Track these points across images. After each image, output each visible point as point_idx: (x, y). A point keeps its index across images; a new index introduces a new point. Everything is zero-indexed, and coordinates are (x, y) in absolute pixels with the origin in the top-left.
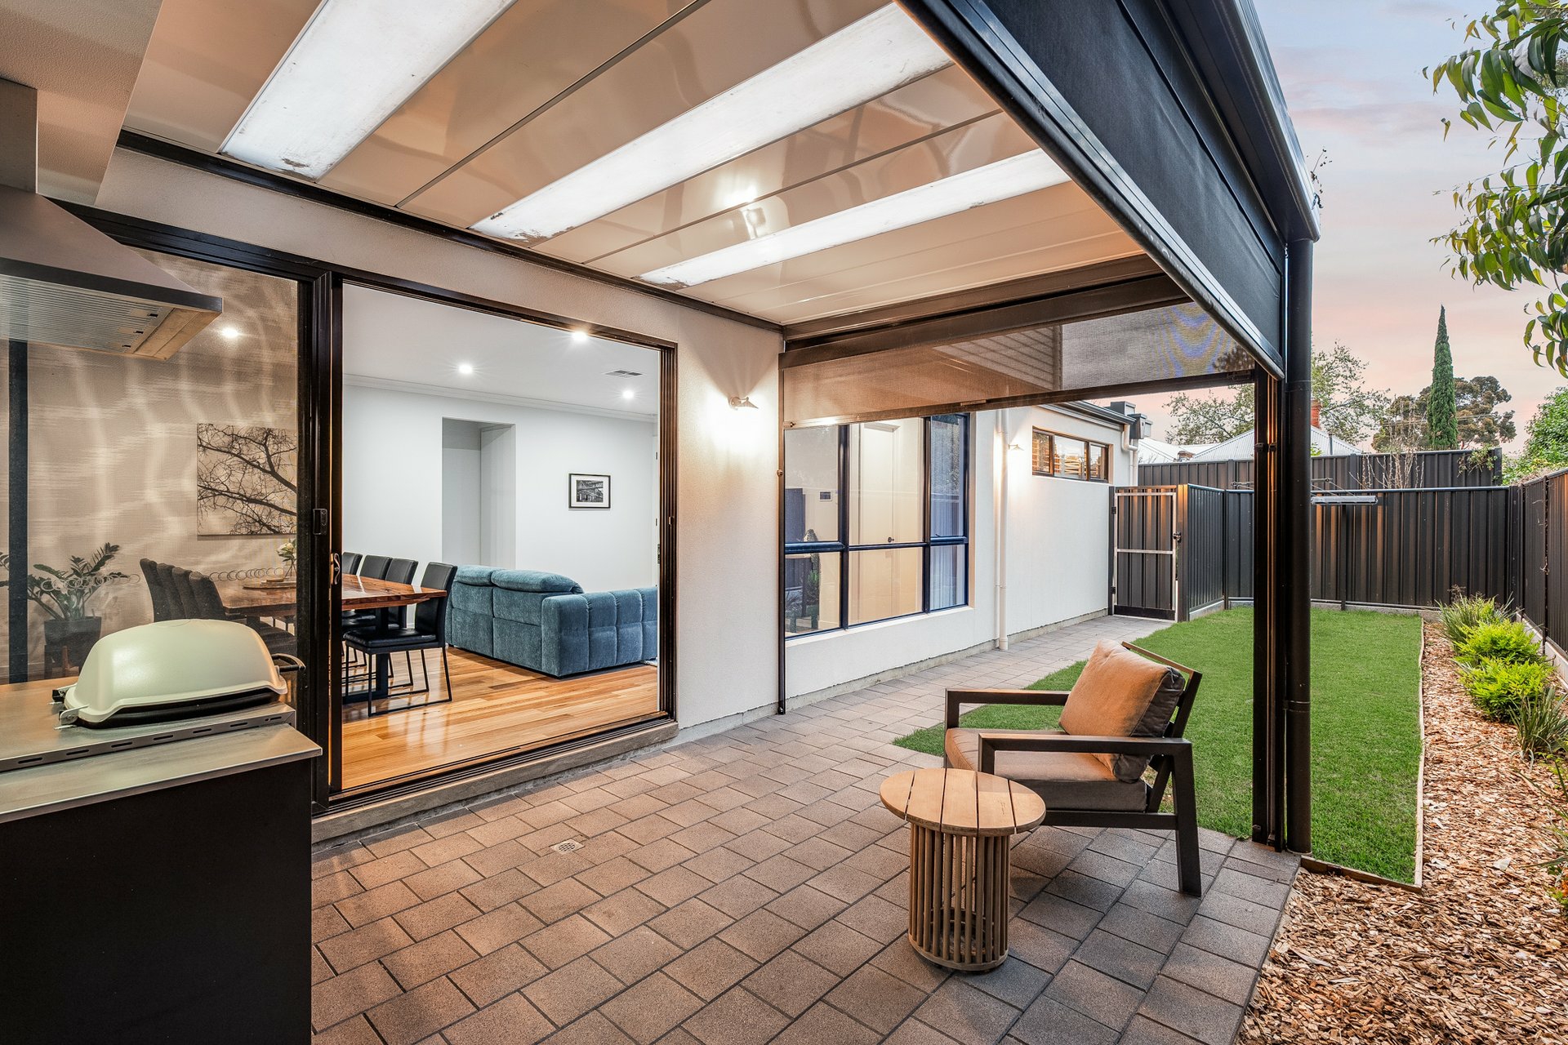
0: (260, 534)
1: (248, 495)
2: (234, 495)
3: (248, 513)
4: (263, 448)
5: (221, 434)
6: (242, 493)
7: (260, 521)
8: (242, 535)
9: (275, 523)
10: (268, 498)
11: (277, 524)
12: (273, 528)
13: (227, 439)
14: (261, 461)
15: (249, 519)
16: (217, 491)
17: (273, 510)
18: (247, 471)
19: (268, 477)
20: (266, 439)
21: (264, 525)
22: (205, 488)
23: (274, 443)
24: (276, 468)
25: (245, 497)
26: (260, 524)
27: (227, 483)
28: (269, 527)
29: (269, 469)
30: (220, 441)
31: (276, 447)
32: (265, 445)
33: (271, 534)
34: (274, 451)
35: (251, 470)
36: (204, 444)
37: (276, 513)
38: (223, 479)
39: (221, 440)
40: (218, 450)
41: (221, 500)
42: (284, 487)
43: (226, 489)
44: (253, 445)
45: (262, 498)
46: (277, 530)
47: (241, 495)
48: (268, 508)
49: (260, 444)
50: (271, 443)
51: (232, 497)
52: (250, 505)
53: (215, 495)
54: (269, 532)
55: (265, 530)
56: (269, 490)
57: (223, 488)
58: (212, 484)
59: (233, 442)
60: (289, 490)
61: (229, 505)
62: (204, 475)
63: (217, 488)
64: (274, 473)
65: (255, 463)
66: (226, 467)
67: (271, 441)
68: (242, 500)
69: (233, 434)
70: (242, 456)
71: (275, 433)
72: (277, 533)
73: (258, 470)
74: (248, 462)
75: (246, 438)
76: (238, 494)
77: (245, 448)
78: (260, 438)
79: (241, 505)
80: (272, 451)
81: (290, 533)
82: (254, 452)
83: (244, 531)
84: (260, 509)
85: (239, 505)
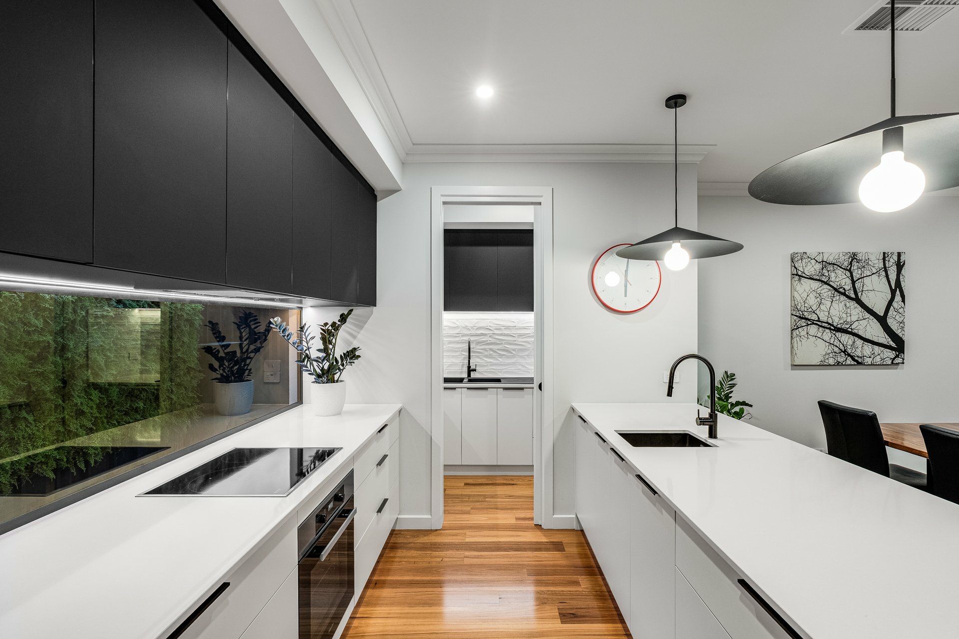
0: (845, 365)
1: (835, 324)
2: (824, 324)
3: (835, 343)
4: (848, 274)
5: (813, 262)
6: (830, 322)
7: (845, 351)
8: (830, 365)
9: (858, 353)
10: (853, 327)
11: (860, 355)
12: (856, 358)
13: (818, 267)
14: (847, 288)
15: (836, 350)
16: (809, 320)
17: (856, 339)
18: (834, 299)
19: (853, 304)
20: (851, 263)
21: (849, 355)
22: (800, 317)
23: (858, 268)
24: (859, 294)
25: (833, 326)
26: (845, 354)
27: (817, 312)
28: (853, 358)
29: (853, 296)
30: (812, 269)
31: (860, 272)
32: (850, 270)
33: (854, 365)
34: (858, 276)
35: (838, 298)
36: (800, 273)
37: (859, 342)
38: (814, 308)
40: (811, 278)
41: (813, 329)
42: (867, 315)
43: (817, 319)
44: (840, 272)
45: (847, 326)
46: (860, 360)
47: (829, 324)
48: (852, 337)
49: (847, 270)
50: (855, 268)
51: (821, 326)
52: (837, 334)
53: (808, 325)
54: (853, 363)
55: (849, 361)
56: (854, 318)
57: (814, 317)
58: (806, 314)
59: (823, 269)
60: (871, 317)
61: (819, 335)
62: (800, 304)
63: (809, 317)
64: (858, 300)
65: (841, 290)
66: (818, 295)
67: (855, 265)
68: (830, 329)
69: (823, 261)
70: (831, 283)
71: (859, 257)
72: (859, 363)
73: (843, 298)
74: (836, 290)
75: (834, 264)
76: (827, 323)
77: (833, 275)
78: (846, 264)
79: (829, 334)
80: (856, 275)
81: (872, 365)
82: (841, 279)
83: (831, 361)
84: (846, 339)
85: (827, 335)
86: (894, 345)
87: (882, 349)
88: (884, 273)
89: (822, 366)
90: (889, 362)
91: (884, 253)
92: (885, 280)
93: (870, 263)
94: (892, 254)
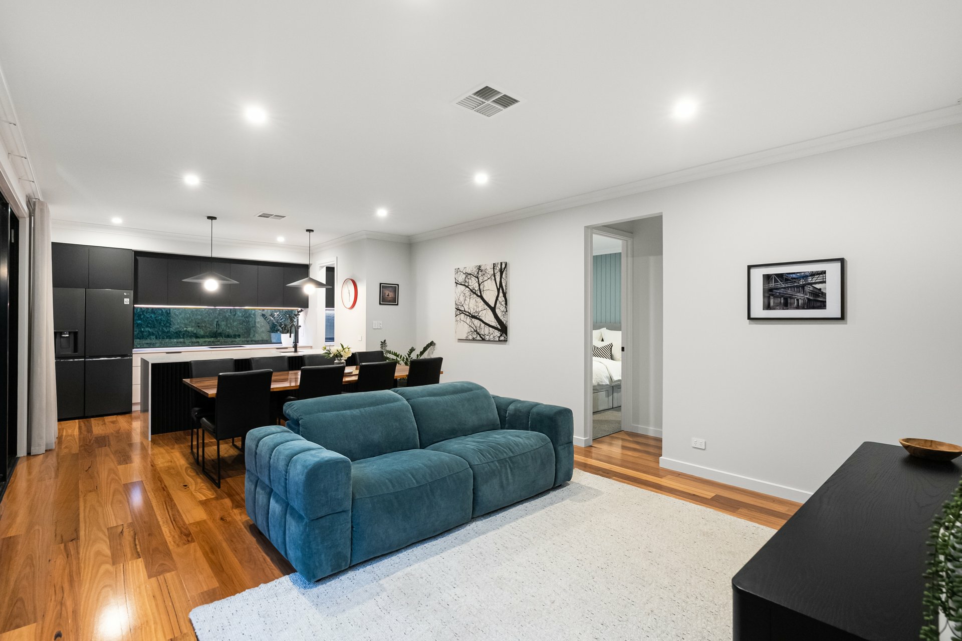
0: (477, 340)
1: (472, 313)
3: (472, 326)
4: (477, 280)
5: (462, 274)
7: (476, 331)
8: (470, 340)
9: (482, 332)
10: (480, 315)
11: (483, 334)
12: (482, 336)
13: (464, 277)
14: (476, 289)
15: (472, 330)
16: (461, 311)
17: (481, 323)
18: (471, 297)
19: (479, 300)
20: (478, 273)
21: (478, 333)
22: (457, 309)
23: (482, 275)
24: (482, 293)
25: (470, 314)
27: (464, 305)
28: (480, 336)
29: (479, 294)
31: (482, 278)
32: (477, 278)
33: (481, 340)
36: (457, 281)
37: (482, 325)
38: (463, 303)
39: (461, 278)
40: (461, 284)
41: (462, 317)
42: (486, 307)
44: (473, 279)
45: (477, 315)
47: (469, 313)
48: (479, 322)
50: (480, 275)
51: (466, 315)
52: (473, 319)
53: (460, 314)
55: (478, 338)
56: (480, 309)
57: (463, 309)
58: (459, 307)
59: (466, 278)
60: (488, 308)
61: (465, 320)
62: (457, 301)
63: (461, 309)
64: (481, 297)
65: (474, 291)
66: (464, 295)
68: (469, 316)
69: (466, 273)
70: (469, 287)
71: (482, 268)
72: (483, 340)
73: (475, 296)
74: (471, 291)
75: (471, 274)
76: (468, 312)
77: (470, 281)
78: (476, 273)
79: (469, 320)
80: (481, 281)
81: (489, 341)
82: (473, 283)
83: (470, 338)
84: (476, 322)
85: (468, 320)
86: (499, 327)
87: (494, 330)
88: (493, 278)
89: (467, 340)
90: (497, 340)
91: (494, 264)
92: (494, 282)
93: (487, 271)
94: (498, 264)
